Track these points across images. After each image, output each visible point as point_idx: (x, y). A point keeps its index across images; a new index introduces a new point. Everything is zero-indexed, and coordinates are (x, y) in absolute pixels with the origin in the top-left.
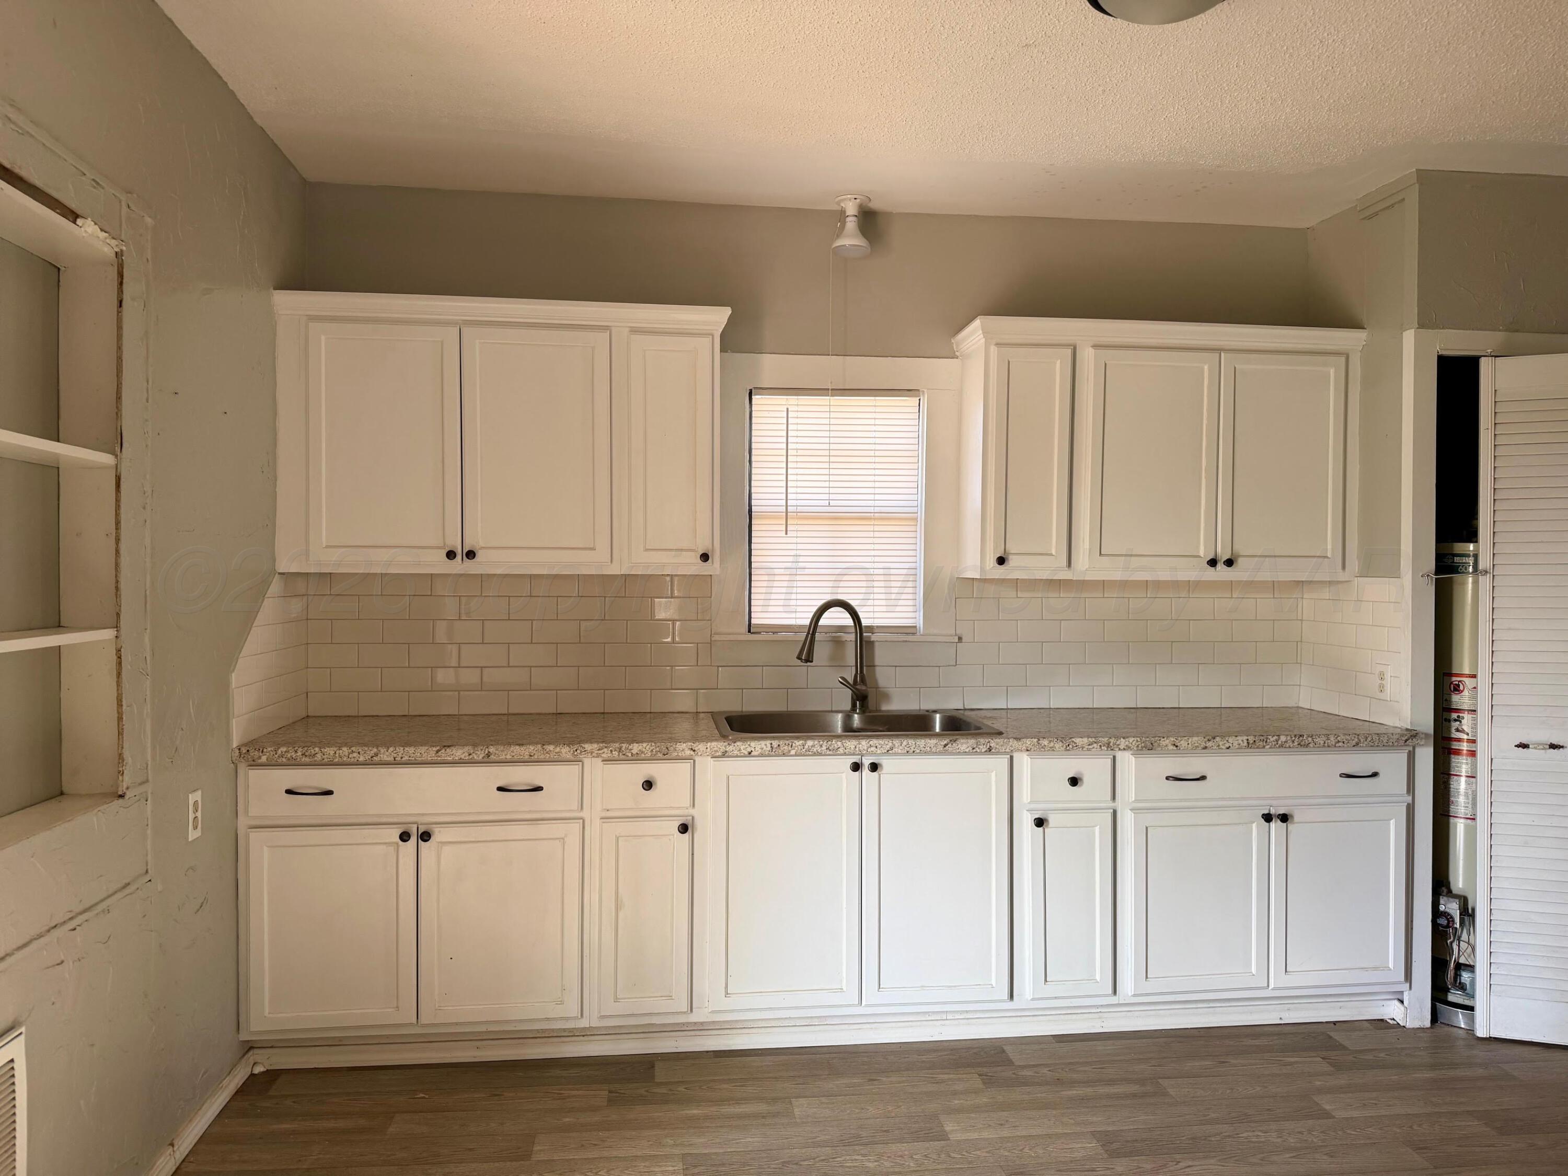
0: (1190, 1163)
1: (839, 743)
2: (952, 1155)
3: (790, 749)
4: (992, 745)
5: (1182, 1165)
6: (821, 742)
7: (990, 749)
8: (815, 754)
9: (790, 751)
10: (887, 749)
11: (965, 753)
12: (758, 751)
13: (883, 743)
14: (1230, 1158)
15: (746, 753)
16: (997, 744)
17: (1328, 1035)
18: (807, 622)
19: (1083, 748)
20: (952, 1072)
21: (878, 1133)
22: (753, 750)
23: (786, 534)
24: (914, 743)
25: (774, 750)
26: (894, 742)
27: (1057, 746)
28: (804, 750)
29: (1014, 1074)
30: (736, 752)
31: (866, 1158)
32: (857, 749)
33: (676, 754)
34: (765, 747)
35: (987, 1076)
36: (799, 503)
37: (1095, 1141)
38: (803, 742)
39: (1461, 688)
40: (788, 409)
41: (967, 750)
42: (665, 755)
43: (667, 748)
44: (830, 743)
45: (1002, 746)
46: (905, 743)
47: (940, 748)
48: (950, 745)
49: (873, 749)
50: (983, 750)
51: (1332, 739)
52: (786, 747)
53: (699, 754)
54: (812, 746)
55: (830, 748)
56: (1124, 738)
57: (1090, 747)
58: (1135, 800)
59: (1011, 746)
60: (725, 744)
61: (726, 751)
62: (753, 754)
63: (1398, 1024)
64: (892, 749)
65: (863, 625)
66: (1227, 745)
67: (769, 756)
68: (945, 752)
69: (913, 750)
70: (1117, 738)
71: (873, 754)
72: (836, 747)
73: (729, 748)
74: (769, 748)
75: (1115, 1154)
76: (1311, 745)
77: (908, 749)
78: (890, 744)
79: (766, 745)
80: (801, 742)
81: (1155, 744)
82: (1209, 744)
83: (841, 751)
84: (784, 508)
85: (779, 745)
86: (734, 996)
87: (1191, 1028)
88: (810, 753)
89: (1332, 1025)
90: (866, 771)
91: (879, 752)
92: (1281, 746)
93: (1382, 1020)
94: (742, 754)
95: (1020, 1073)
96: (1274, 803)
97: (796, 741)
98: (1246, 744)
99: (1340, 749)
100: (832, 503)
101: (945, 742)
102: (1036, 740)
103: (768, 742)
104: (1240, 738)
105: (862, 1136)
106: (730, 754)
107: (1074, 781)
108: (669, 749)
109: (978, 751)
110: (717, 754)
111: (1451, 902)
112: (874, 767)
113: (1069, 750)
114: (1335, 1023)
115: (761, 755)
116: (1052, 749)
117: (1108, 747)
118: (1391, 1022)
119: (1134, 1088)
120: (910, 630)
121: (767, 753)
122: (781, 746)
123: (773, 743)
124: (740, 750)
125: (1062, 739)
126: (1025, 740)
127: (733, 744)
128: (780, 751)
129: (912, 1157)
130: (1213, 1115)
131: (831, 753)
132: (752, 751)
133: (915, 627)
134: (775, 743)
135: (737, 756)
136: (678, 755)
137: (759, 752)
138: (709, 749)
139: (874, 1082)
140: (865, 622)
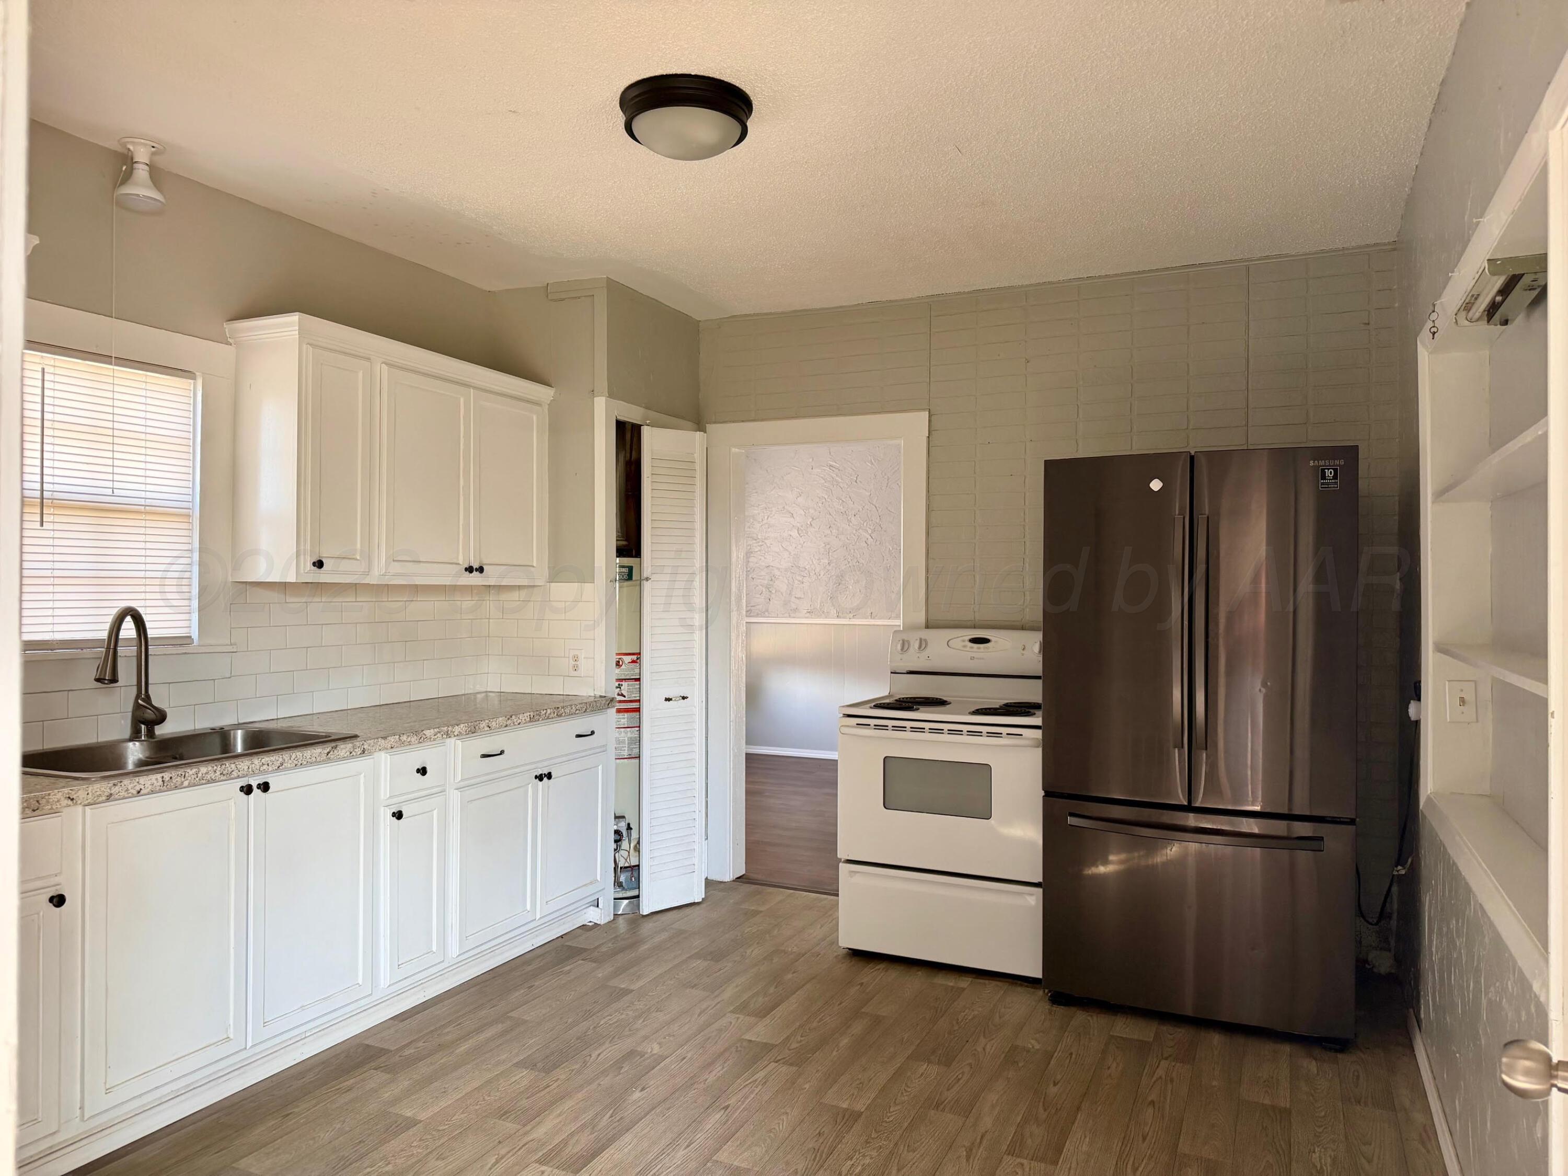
0: (599, 1052)
1: (233, 766)
2: (441, 1128)
3: (183, 779)
4: (365, 747)
5: (594, 1055)
6: (215, 768)
7: (364, 752)
8: (209, 782)
9: (182, 783)
10: (278, 765)
11: (344, 758)
12: (148, 788)
13: (274, 760)
14: (613, 1038)
15: (135, 792)
16: (369, 746)
17: (567, 946)
18: (104, 635)
19: (431, 738)
20: (348, 1078)
21: (356, 1146)
22: (142, 787)
23: (42, 525)
24: (301, 755)
25: (165, 784)
26: (284, 757)
27: (413, 740)
28: (197, 779)
29: (400, 1056)
30: (123, 794)
31: (377, 1166)
32: (250, 770)
33: (50, 807)
34: (155, 782)
35: (381, 1067)
36: (57, 488)
37: (524, 1070)
38: (197, 770)
39: (621, 663)
40: (43, 369)
41: (346, 755)
42: (34, 811)
43: (38, 801)
44: (223, 766)
45: (373, 746)
46: (294, 756)
47: (324, 757)
48: (331, 753)
49: (265, 767)
50: (359, 753)
51: (574, 708)
52: (179, 779)
53: (79, 802)
54: (206, 773)
55: (224, 773)
56: (457, 725)
57: (436, 737)
58: (462, 780)
59: (380, 746)
60: (110, 785)
61: (111, 794)
62: (142, 792)
63: (595, 923)
64: (282, 764)
65: (149, 636)
66: (519, 722)
67: (160, 791)
68: (328, 760)
69: (300, 762)
70: (453, 726)
71: (261, 772)
72: (230, 770)
73: (115, 790)
74: (161, 783)
75: (547, 1071)
76: (563, 715)
77: (296, 762)
78: (281, 760)
79: (157, 779)
80: (194, 770)
81: (477, 728)
82: (509, 722)
83: (235, 774)
84: (39, 492)
85: (171, 778)
86: (116, 1089)
87: (481, 974)
88: (204, 782)
89: (561, 938)
90: (256, 792)
91: (270, 769)
92: (548, 718)
93: (583, 925)
94: (130, 795)
95: (405, 1054)
96: (540, 765)
97: (189, 771)
98: (529, 719)
99: (578, 715)
100: (116, 492)
101: (328, 750)
102: (398, 737)
103: (159, 776)
104: (525, 715)
105: (346, 1156)
106: (116, 796)
107: (423, 771)
108: (41, 802)
109: (355, 754)
110: (101, 799)
111: (621, 822)
112: (265, 787)
113: (421, 742)
114: (562, 937)
115: (152, 792)
116: (410, 743)
117: (447, 735)
118: (590, 924)
119: (499, 1027)
120: (185, 640)
121: (158, 788)
122: (173, 778)
123: (165, 777)
124: (127, 790)
125: (416, 733)
126: (389, 738)
127: (119, 784)
128: (172, 784)
129: (412, 1147)
130: (570, 1020)
131: (224, 778)
132: (141, 789)
133: (190, 637)
134: (167, 776)
135: (124, 798)
136: (52, 809)
137: (148, 790)
138: (90, 794)
139: (290, 1116)
140: (151, 633)
